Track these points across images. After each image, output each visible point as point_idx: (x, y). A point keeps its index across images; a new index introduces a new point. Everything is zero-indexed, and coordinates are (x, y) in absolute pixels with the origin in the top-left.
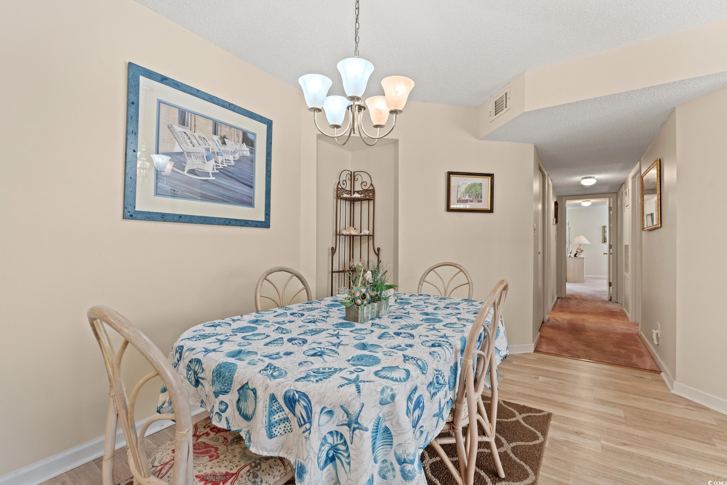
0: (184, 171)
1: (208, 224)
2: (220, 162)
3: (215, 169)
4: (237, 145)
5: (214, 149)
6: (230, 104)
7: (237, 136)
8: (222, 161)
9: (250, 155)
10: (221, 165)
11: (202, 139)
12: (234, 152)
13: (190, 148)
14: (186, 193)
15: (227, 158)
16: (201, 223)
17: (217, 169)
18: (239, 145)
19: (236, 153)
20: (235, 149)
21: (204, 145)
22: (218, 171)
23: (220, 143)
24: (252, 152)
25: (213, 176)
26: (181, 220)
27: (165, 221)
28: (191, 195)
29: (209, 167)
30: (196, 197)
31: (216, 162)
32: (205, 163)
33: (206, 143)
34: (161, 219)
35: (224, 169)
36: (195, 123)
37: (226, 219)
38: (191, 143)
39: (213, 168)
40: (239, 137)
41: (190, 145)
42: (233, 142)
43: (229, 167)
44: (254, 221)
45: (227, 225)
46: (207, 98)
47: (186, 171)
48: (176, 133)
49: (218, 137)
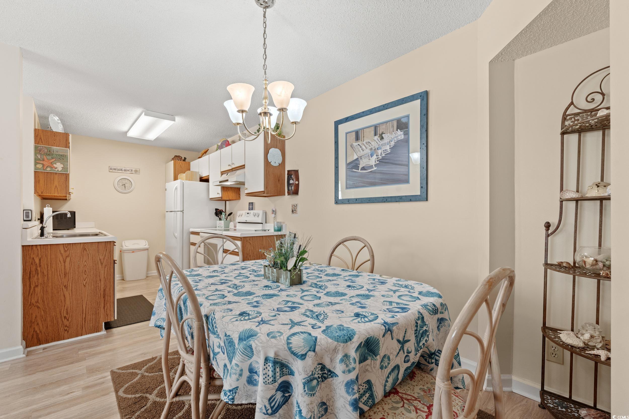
0: (358, 170)
1: (372, 203)
2: (380, 154)
3: (376, 161)
4: (392, 135)
5: (375, 146)
6: (384, 106)
7: (392, 127)
8: (381, 153)
9: (404, 137)
10: (380, 156)
11: (368, 143)
12: (390, 142)
13: (362, 153)
14: (360, 184)
15: (384, 149)
16: (368, 203)
17: (377, 161)
18: (394, 134)
19: (391, 142)
20: (390, 139)
21: (369, 147)
22: (378, 162)
23: (379, 140)
24: (407, 134)
25: (375, 167)
26: (357, 201)
27: (349, 203)
28: (363, 184)
29: (373, 161)
30: (366, 185)
31: (377, 156)
32: (370, 159)
33: (370, 145)
34: (348, 202)
35: (383, 158)
36: (363, 135)
37: (384, 197)
38: (362, 150)
39: (375, 161)
40: (393, 127)
41: (361, 151)
42: (389, 134)
43: (386, 156)
44: (408, 196)
45: (385, 202)
46: (369, 113)
47: (360, 169)
48: (354, 147)
49: (377, 136)
